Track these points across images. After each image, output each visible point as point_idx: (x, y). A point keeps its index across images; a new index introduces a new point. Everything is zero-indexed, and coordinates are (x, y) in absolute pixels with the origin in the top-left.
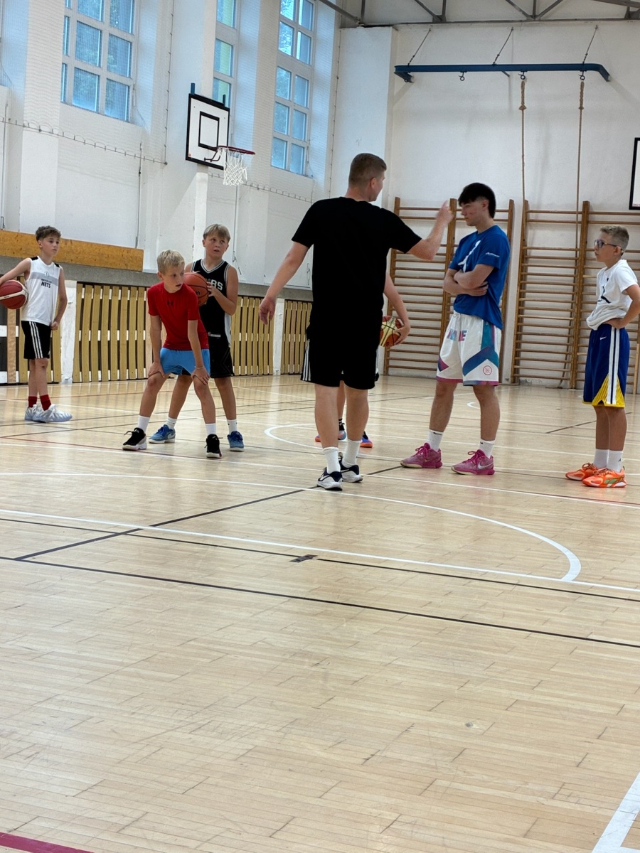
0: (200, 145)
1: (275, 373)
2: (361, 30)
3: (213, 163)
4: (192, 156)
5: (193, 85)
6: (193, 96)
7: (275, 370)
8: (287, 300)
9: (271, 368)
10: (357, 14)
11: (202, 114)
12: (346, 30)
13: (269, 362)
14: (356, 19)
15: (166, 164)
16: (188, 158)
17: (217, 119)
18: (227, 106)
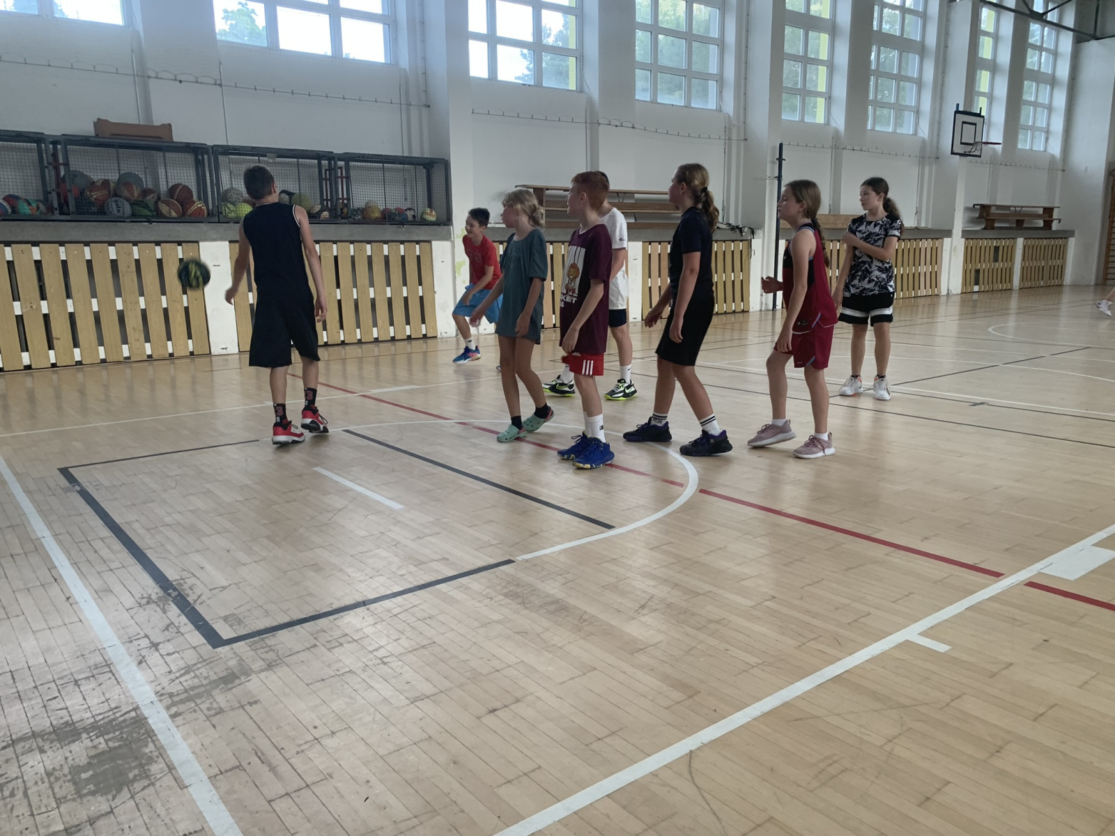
0: (962, 143)
1: (1014, 288)
2: (1094, 43)
3: (971, 153)
4: (956, 151)
5: (958, 105)
6: (957, 112)
7: (1014, 286)
8: (1026, 239)
9: (1012, 285)
10: (1092, 32)
11: (964, 123)
12: (1082, 44)
13: (1011, 281)
14: (1090, 35)
15: (938, 158)
16: (952, 153)
17: (975, 124)
18: (982, 114)
